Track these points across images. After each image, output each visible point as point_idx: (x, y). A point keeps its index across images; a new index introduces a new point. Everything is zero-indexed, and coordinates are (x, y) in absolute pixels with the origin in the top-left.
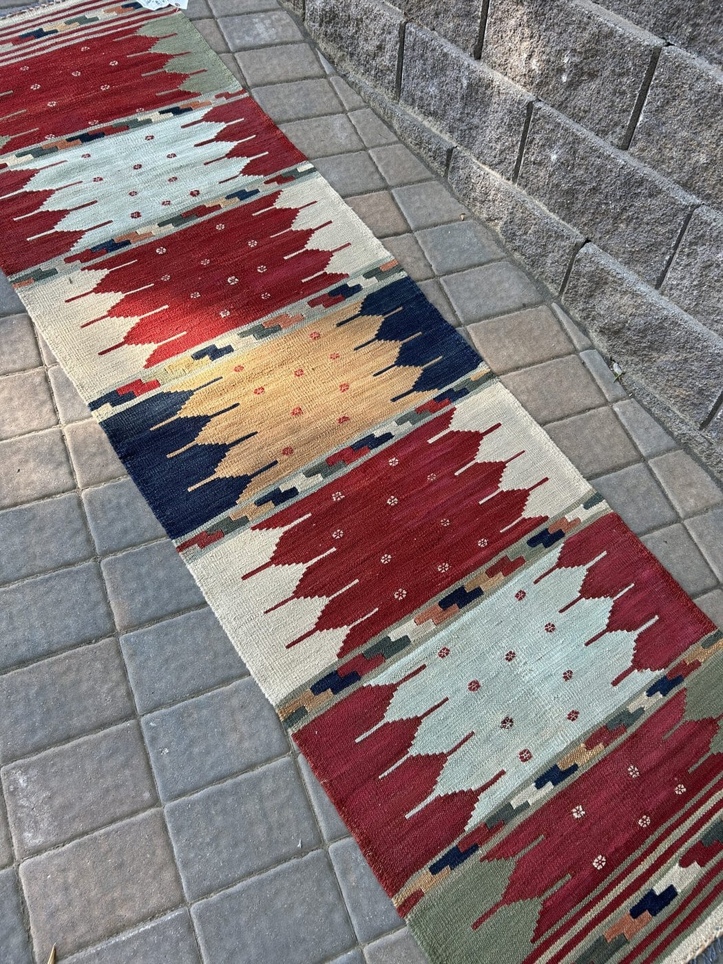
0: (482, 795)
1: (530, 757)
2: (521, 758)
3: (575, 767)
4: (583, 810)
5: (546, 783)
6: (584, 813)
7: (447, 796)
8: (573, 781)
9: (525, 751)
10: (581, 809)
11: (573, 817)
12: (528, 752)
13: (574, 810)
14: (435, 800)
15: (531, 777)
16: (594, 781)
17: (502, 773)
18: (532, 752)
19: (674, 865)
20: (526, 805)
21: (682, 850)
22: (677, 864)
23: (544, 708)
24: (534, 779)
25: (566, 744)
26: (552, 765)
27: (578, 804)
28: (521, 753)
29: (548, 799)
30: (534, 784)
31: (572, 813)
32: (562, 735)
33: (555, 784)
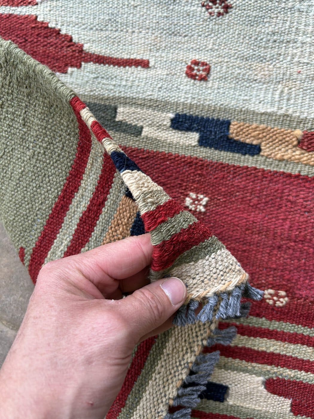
0: (90, 66)
1: (204, 79)
2: (190, 68)
3: (255, 150)
4: (205, 206)
5: (189, 129)
6: (203, 210)
7: (44, 27)
8: (231, 163)
9: (204, 64)
10: (204, 202)
11: (183, 201)
12: (208, 71)
13: (194, 196)
14: (27, 17)
15: (177, 104)
16: (262, 190)
17: (144, 64)
18: (213, 75)
19: (258, 374)
20: (138, 131)
21: (289, 373)
22: (261, 378)
23: (297, 34)
24: (180, 110)
25: (275, 109)
26: (223, 117)
27: (206, 193)
28: (196, 63)
29: (173, 151)
30: (172, 115)
31: (187, 195)
32: (282, 92)
33: (203, 142)
